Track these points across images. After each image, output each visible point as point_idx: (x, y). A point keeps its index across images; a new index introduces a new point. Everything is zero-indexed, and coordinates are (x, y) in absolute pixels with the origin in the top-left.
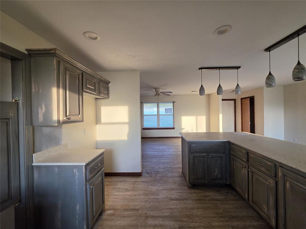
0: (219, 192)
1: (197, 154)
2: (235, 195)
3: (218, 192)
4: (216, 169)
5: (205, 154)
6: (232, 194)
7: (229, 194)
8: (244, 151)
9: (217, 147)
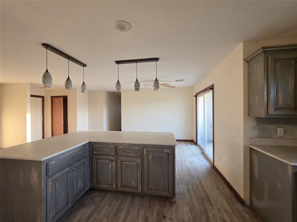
0: (85, 204)
1: (58, 174)
2: (98, 195)
3: (83, 206)
4: (80, 180)
5: (68, 168)
6: (96, 196)
7: (93, 199)
8: (112, 147)
9: (80, 152)
